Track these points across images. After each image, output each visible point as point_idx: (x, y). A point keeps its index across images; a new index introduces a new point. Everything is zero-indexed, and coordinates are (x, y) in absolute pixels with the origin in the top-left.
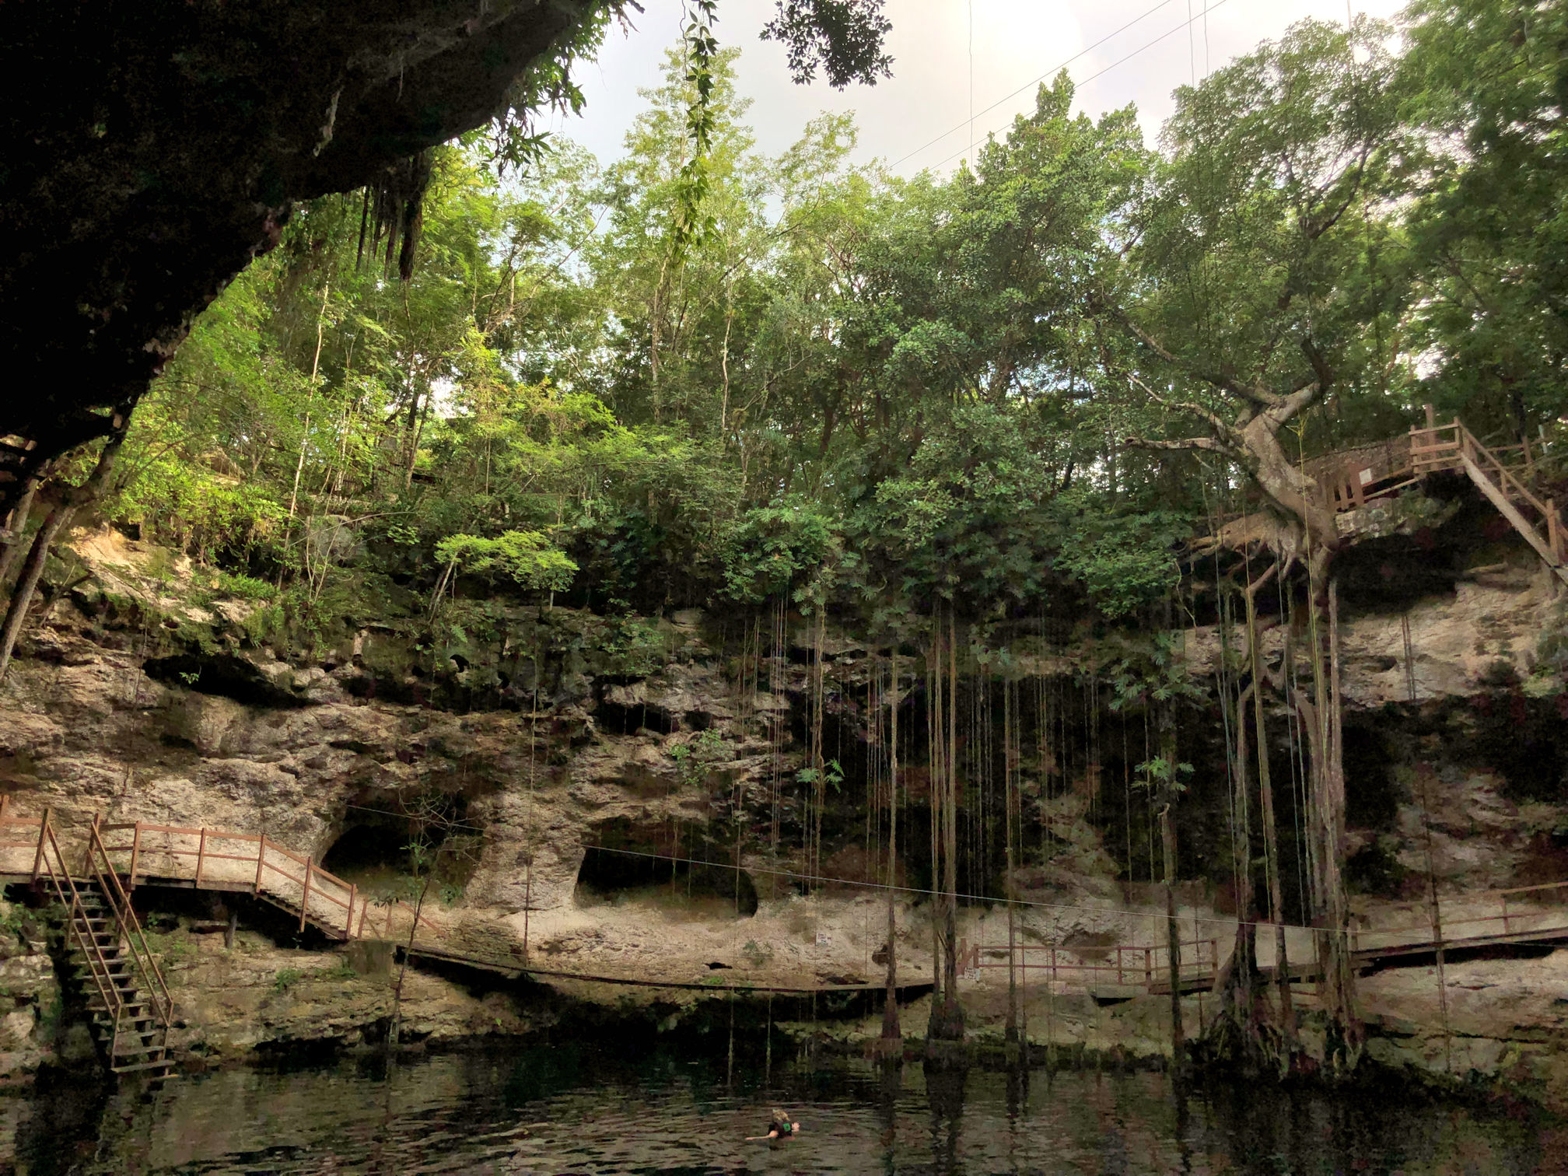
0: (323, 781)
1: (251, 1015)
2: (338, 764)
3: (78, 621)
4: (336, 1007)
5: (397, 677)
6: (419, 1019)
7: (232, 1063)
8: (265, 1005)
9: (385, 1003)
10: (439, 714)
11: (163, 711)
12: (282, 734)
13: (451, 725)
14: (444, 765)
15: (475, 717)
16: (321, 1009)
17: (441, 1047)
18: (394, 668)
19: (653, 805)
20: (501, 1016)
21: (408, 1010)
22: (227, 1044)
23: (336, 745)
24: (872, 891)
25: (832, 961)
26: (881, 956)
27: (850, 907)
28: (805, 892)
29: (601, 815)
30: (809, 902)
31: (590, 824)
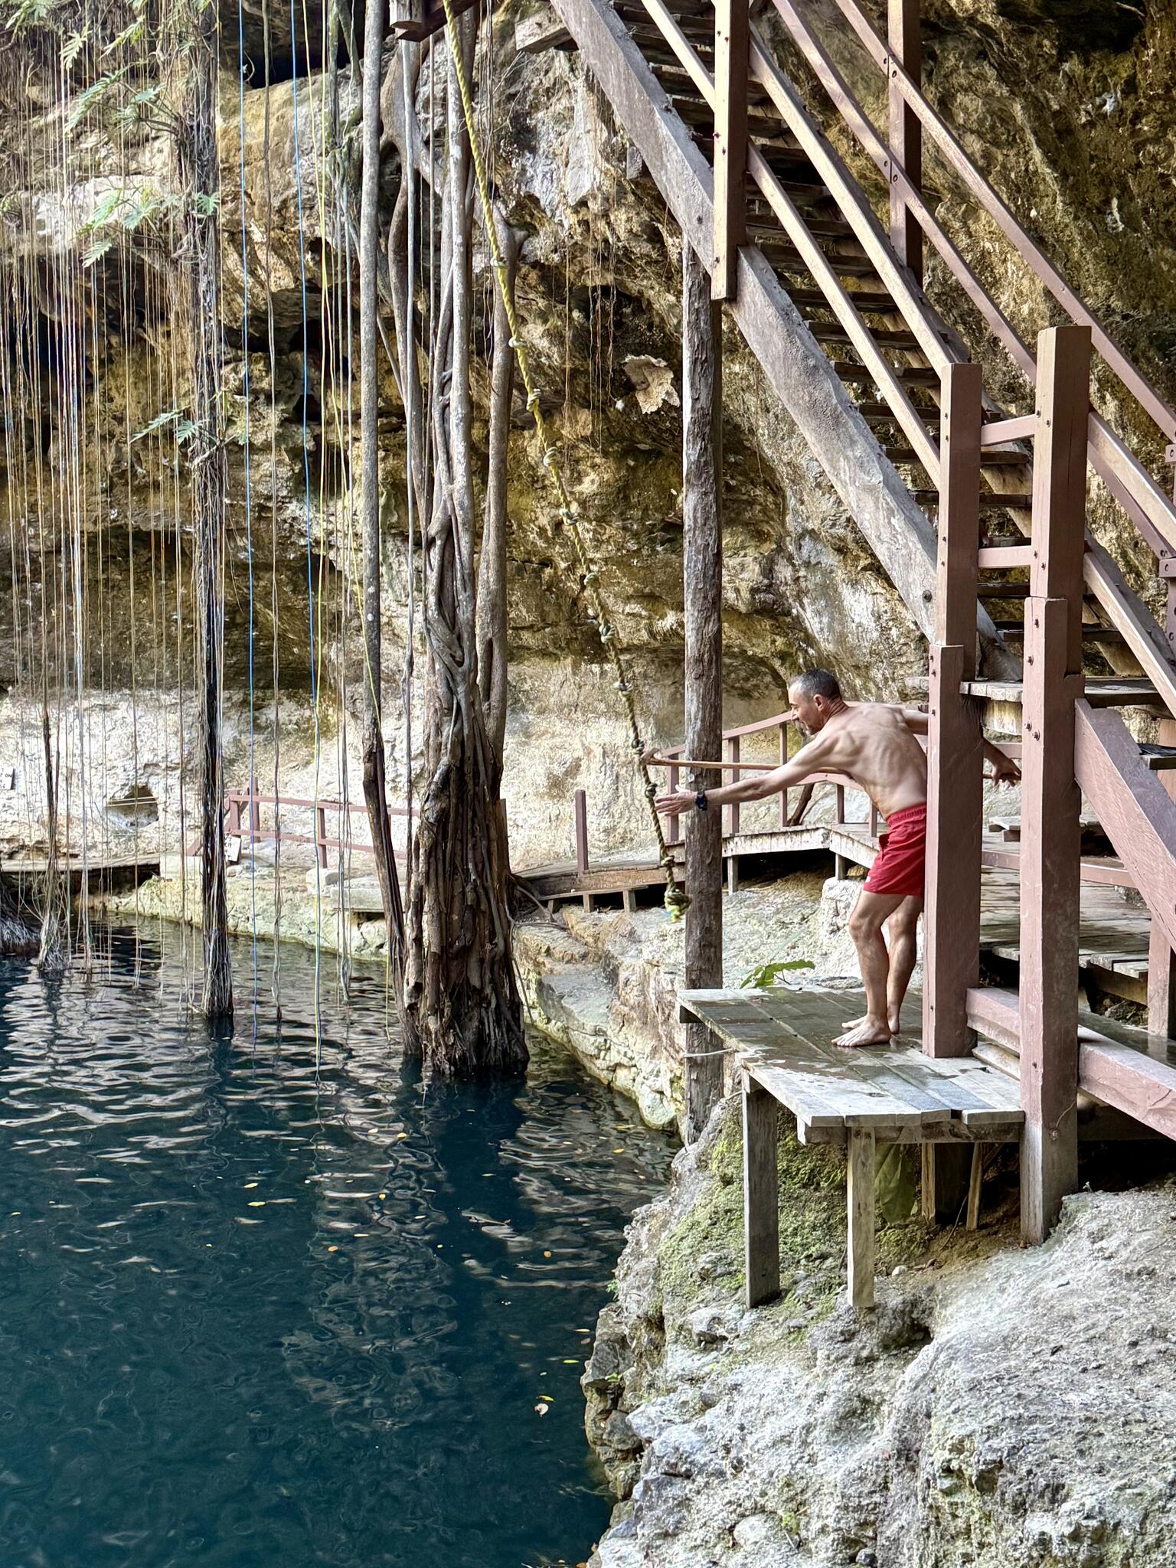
24: (110, 688)
25: (16, 817)
26: (138, 802)
27: (64, 719)
28: (2, 692)
30: (3, 710)
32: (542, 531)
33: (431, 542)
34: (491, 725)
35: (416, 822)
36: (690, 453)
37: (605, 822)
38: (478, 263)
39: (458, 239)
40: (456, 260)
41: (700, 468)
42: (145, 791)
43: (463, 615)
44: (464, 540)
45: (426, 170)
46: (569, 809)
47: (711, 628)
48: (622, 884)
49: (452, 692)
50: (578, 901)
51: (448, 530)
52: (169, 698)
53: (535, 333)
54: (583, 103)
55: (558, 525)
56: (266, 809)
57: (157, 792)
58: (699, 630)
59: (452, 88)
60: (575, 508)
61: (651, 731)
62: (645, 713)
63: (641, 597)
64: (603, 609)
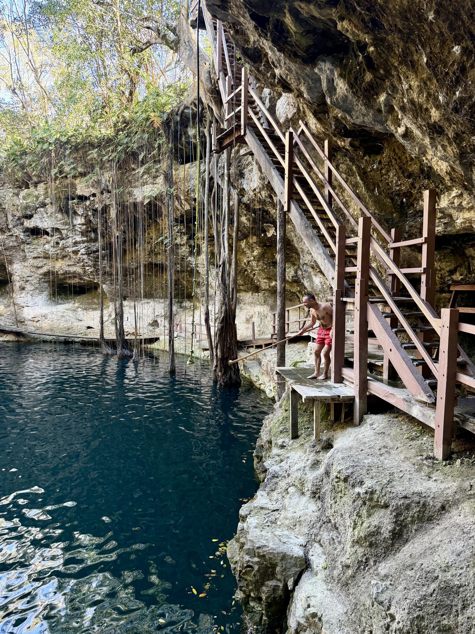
19: (58, 265)
24: (149, 298)
25: (128, 327)
26: (155, 324)
27: (139, 305)
28: (125, 299)
29: (41, 271)
30: (125, 303)
31: (40, 274)
32: (245, 263)
33: (220, 266)
34: (233, 307)
35: (216, 329)
36: (279, 246)
37: (259, 329)
38: (231, 203)
39: (227, 198)
40: (226, 203)
41: (281, 249)
42: (156, 321)
43: (227, 282)
44: (227, 266)
45: (220, 183)
46: (251, 326)
47: (283, 285)
48: (262, 343)
49: (224, 299)
50: (252, 347)
51: (224, 263)
52: (162, 301)
53: (244, 220)
54: (255, 167)
55: (248, 262)
56: (183, 325)
57: (159, 321)
58: (280, 286)
59: (226, 164)
60: (252, 258)
61: (269, 308)
62: (268, 304)
63: (267, 278)
64: (259, 281)
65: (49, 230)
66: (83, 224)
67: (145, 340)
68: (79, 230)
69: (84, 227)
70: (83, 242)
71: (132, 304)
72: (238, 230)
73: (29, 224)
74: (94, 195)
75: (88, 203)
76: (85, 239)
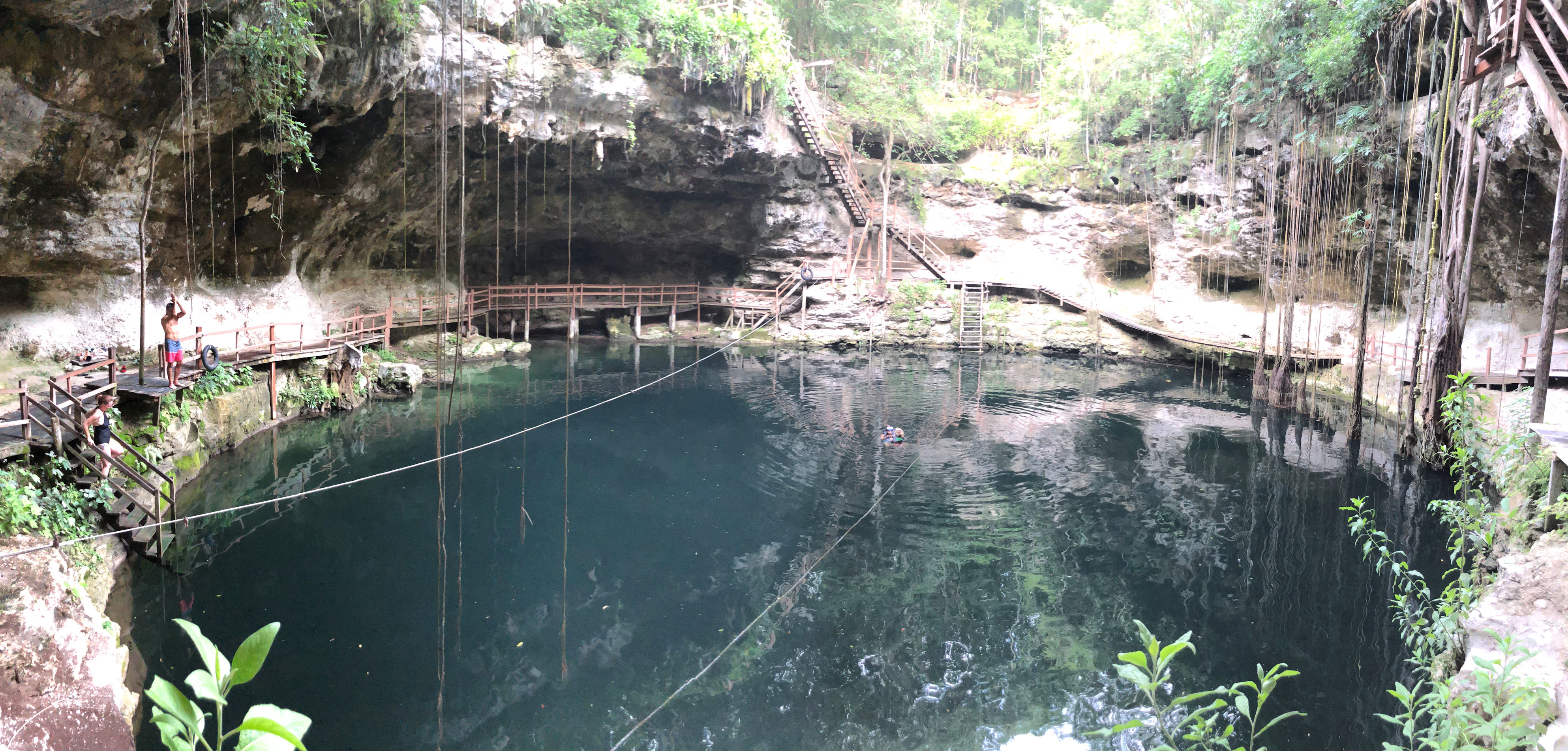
0: (1079, 242)
1: (1041, 336)
2: (1084, 233)
3: (964, 190)
4: (1072, 337)
5: (1091, 191)
6: (1111, 346)
7: (1033, 352)
8: (1045, 333)
9: (1093, 338)
10: (1119, 206)
11: (1008, 219)
12: (1056, 222)
13: (1124, 211)
14: (1126, 231)
15: (1134, 206)
16: (1066, 337)
17: (1124, 360)
18: (1087, 187)
19: (1212, 249)
20: (1145, 349)
21: (1104, 342)
22: (1031, 345)
23: (1081, 225)
24: (1331, 301)
25: (1299, 341)
26: (1336, 340)
27: (1316, 310)
28: (1297, 300)
29: (1192, 254)
30: (1297, 305)
31: (1189, 259)
32: (1485, 255)
33: (1447, 258)
34: (1461, 323)
35: (1431, 354)
36: (1554, 233)
37: (1496, 360)
38: (1475, 161)
39: (1469, 153)
40: (1468, 159)
41: (1558, 238)
42: (1338, 335)
43: (1455, 284)
44: (1459, 258)
45: (1460, 129)
46: (1484, 354)
47: (1556, 296)
48: (1504, 383)
49: (1449, 310)
50: (1485, 386)
51: (1454, 255)
52: (1349, 305)
53: (1493, 188)
54: (1523, 104)
55: (1492, 253)
56: (1377, 344)
57: (1342, 336)
58: (1551, 297)
59: (1473, 100)
60: (1499, 248)
61: (1518, 328)
62: (1516, 322)
63: (1519, 281)
64: (1505, 284)
65: (1205, 198)
66: (1249, 191)
67: (1321, 361)
68: (1244, 198)
69: (1250, 195)
70: (1248, 216)
71: (1307, 307)
72: (1482, 203)
73: (1182, 189)
74: (1269, 148)
75: (1259, 159)
76: (1250, 211)
